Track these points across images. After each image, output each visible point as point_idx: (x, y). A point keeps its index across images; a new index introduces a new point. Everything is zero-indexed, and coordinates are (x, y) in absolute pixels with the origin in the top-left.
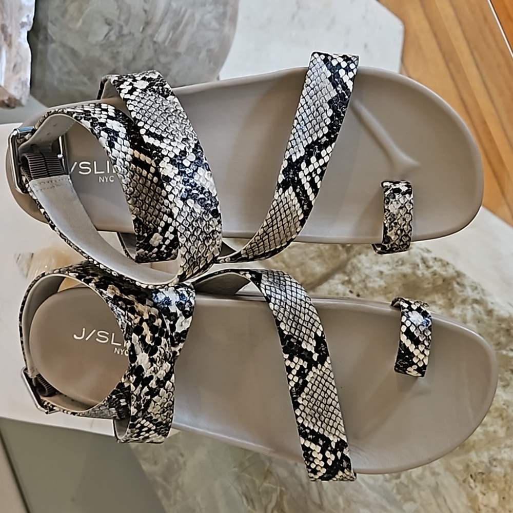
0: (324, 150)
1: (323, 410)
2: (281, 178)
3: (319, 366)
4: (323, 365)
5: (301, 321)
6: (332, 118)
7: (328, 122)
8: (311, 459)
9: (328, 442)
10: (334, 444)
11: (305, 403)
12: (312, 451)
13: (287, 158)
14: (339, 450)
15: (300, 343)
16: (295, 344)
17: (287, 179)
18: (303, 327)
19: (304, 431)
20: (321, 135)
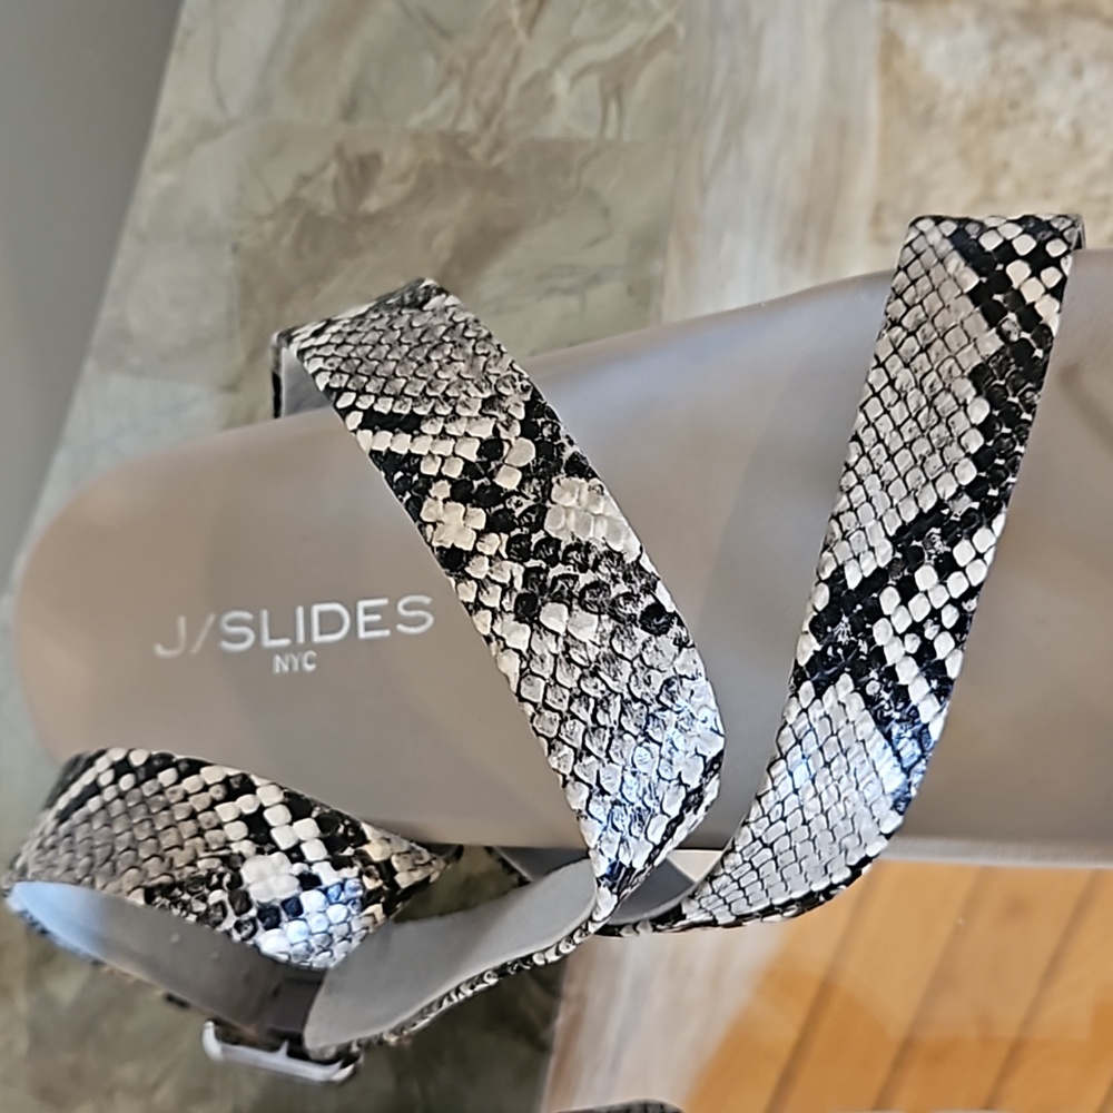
0: (965, 543)
2: (809, 646)
6: (985, 428)
7: (975, 442)
13: (826, 575)
17: (830, 652)
20: (951, 491)
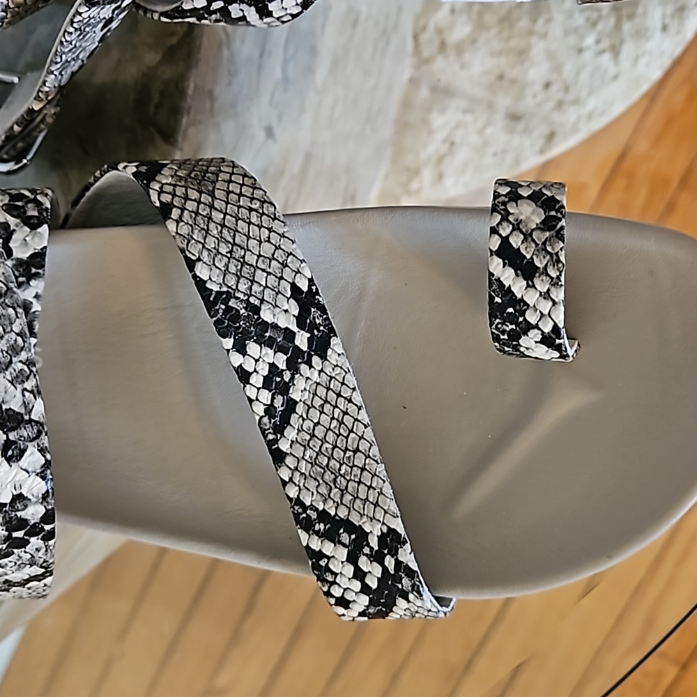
1: (341, 465)
3: (316, 360)
4: (324, 357)
5: (250, 259)
8: (330, 578)
9: (362, 536)
10: (376, 539)
11: (298, 451)
12: (329, 558)
14: (389, 553)
15: (257, 310)
16: (242, 311)
18: (259, 272)
19: (304, 515)
